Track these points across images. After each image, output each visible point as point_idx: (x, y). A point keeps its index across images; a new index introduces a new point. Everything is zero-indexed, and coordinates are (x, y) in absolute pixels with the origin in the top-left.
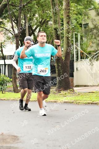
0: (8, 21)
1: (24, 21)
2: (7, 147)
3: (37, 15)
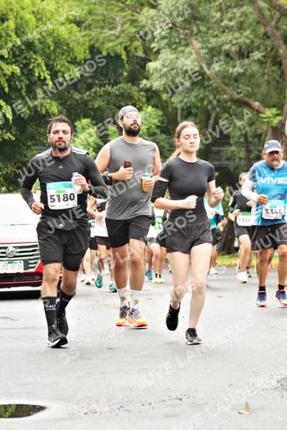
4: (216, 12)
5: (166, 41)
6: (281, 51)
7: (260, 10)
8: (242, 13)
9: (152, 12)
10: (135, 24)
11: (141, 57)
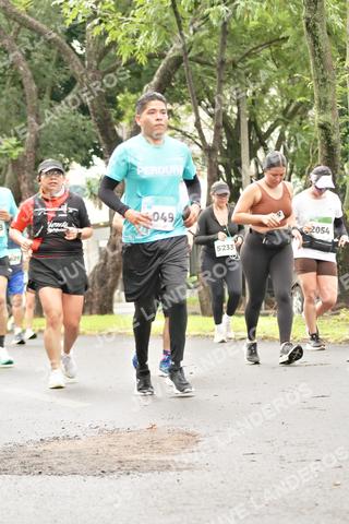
0: (189, 110)
1: (235, 110)
2: (162, 462)
3: (273, 92)
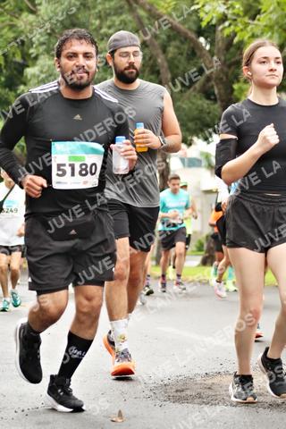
4: (96, 19)
5: (44, 47)
6: (159, 60)
7: (139, 19)
8: (121, 21)
9: (31, 17)
10: (14, 29)
11: (19, 63)
